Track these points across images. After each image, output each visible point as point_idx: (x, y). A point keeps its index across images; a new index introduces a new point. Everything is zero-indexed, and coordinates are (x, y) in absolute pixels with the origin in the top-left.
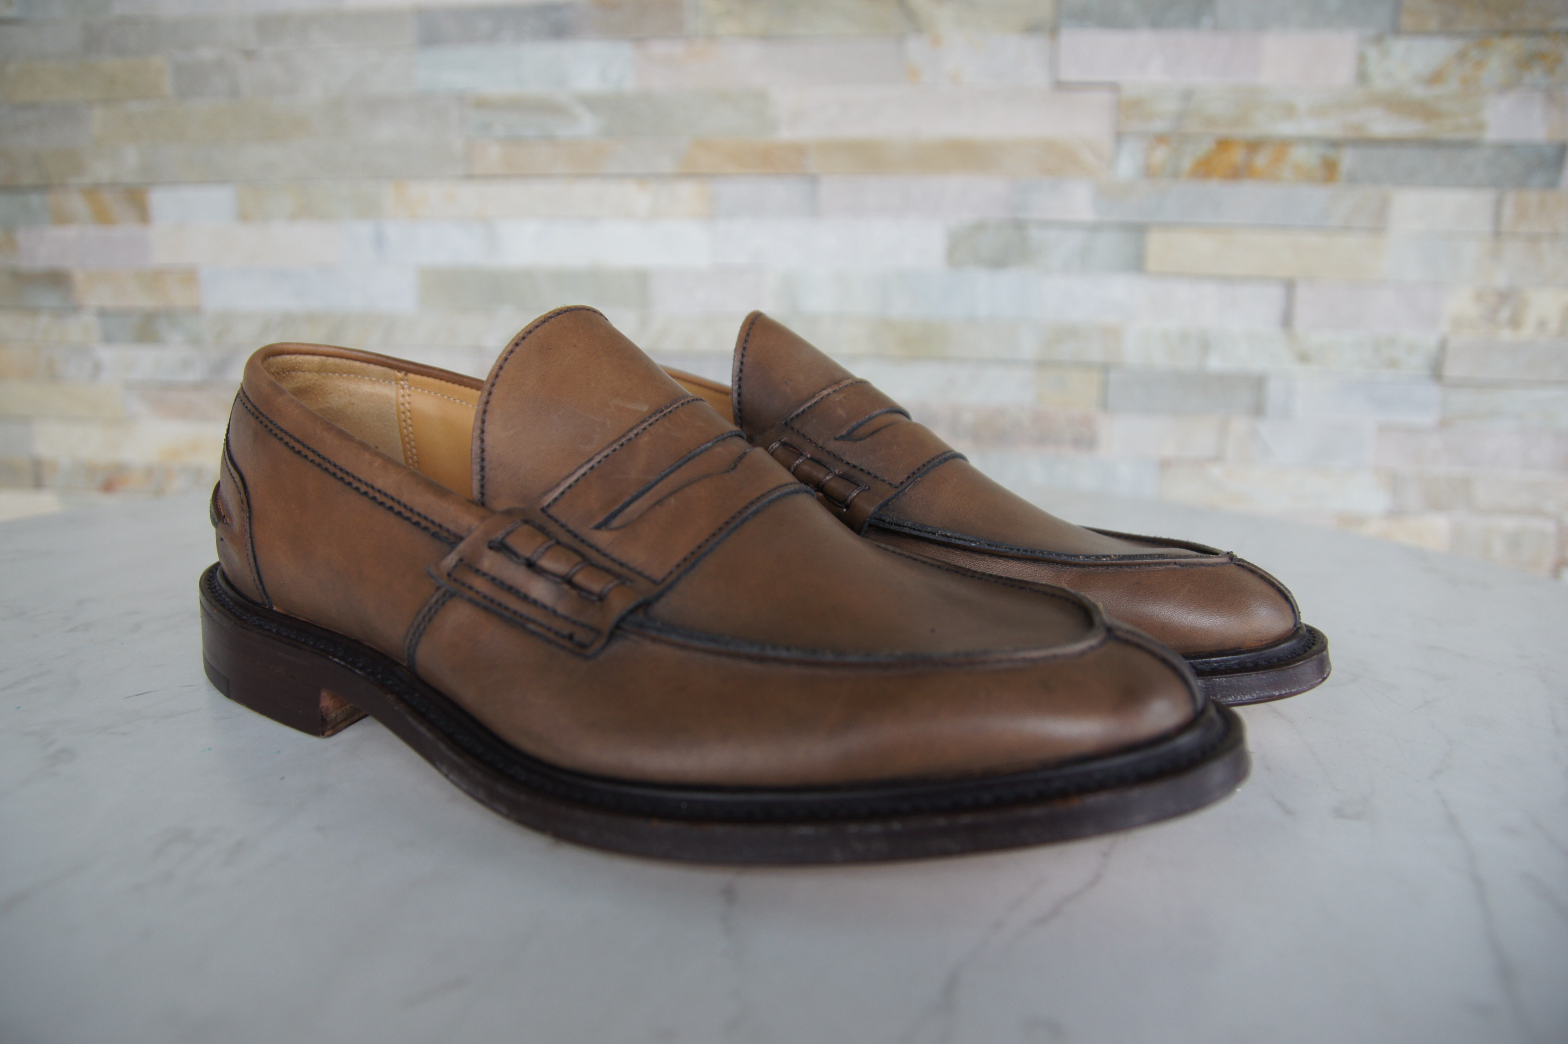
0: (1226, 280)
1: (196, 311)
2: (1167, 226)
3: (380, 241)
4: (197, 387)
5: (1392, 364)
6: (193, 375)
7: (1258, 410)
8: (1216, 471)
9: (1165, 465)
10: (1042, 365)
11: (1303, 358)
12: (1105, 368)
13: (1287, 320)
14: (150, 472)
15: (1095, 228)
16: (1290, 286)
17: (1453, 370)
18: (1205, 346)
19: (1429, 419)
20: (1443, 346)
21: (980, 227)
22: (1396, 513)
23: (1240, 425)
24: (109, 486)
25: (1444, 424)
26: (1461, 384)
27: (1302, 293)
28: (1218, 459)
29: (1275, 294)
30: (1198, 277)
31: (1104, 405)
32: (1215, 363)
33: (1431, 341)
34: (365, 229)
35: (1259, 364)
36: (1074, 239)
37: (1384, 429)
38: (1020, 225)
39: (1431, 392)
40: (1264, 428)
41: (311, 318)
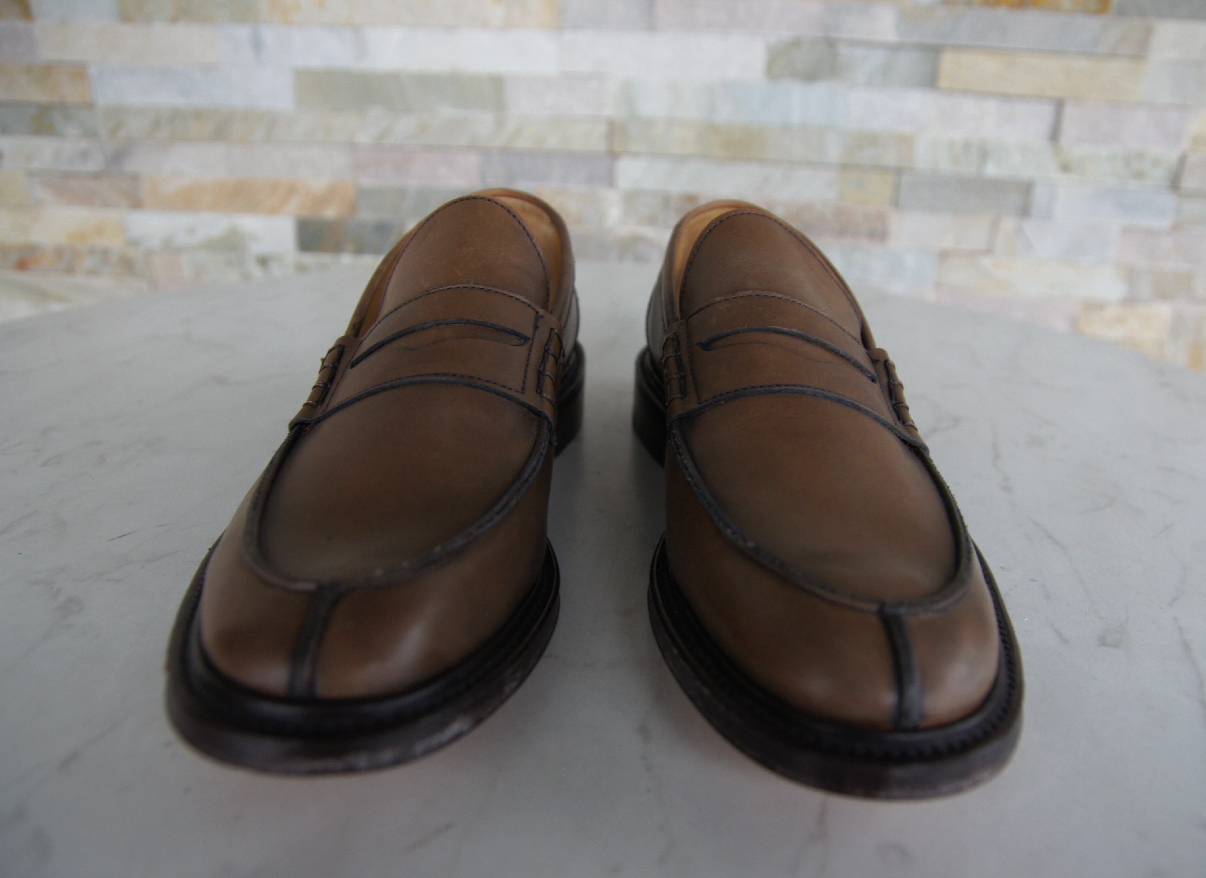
0: (1006, 97)
1: (90, 106)
2: (959, 48)
3: (257, 44)
4: (96, 176)
5: (1139, 175)
6: (91, 167)
7: (1025, 211)
8: (986, 262)
9: (944, 255)
10: (845, 167)
11: (1066, 168)
12: (899, 171)
13: (1054, 135)
14: (59, 252)
15: (896, 48)
16: (1059, 105)
17: (1188, 183)
18: (984, 155)
19: (1165, 223)
20: (1182, 161)
21: (796, 43)
22: (1130, 301)
23: (1008, 224)
24: (22, 265)
25: (1176, 228)
26: (1193, 195)
27: (1069, 111)
28: (988, 251)
29: (1047, 110)
30: (981, 94)
31: (896, 203)
32: (991, 170)
33: (1172, 156)
34: (242, 32)
35: (1027, 173)
36: (878, 57)
37: (1127, 231)
38: (831, 43)
39: (1168, 201)
40: (1029, 226)
41: (198, 114)
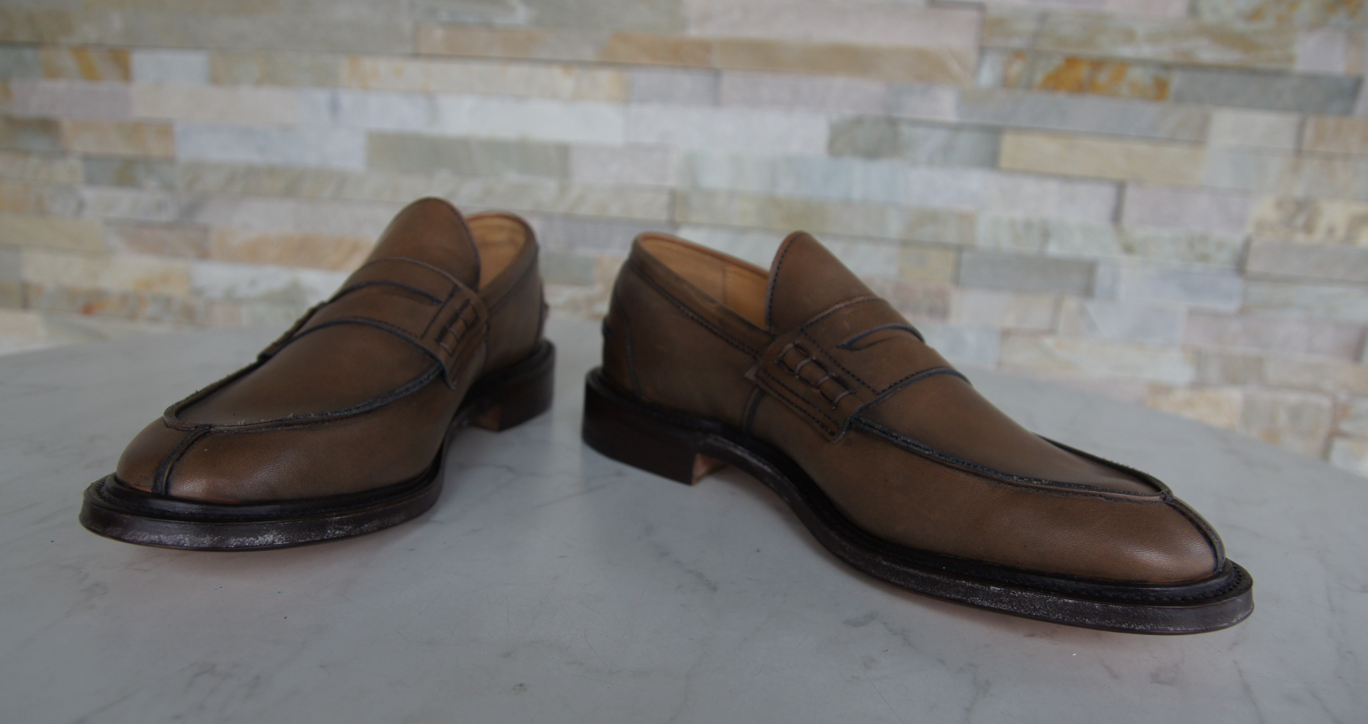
0: (1066, 178)
1: (170, 160)
2: (1019, 130)
3: (335, 107)
4: (169, 227)
5: (1204, 258)
6: (165, 217)
7: (1088, 291)
8: (1048, 341)
9: (1006, 334)
10: (905, 243)
11: (1129, 249)
12: (960, 249)
13: (1117, 216)
14: (124, 298)
15: (956, 128)
16: (1121, 187)
17: (1255, 266)
18: (1046, 234)
19: (1231, 306)
20: (1247, 245)
21: (858, 122)
22: (1198, 385)
23: (1071, 304)
24: (88, 310)
25: (1244, 311)
26: (1260, 278)
27: (1131, 193)
28: (1051, 331)
29: (1108, 192)
30: (1043, 175)
31: (957, 281)
32: (1053, 249)
33: (1237, 239)
34: (322, 96)
35: (1091, 253)
36: (939, 137)
37: (1193, 313)
38: (893, 122)
39: (1235, 284)
40: (1092, 307)
41: (272, 171)
